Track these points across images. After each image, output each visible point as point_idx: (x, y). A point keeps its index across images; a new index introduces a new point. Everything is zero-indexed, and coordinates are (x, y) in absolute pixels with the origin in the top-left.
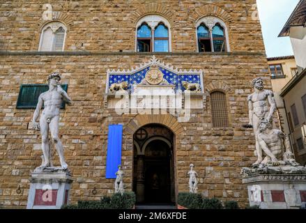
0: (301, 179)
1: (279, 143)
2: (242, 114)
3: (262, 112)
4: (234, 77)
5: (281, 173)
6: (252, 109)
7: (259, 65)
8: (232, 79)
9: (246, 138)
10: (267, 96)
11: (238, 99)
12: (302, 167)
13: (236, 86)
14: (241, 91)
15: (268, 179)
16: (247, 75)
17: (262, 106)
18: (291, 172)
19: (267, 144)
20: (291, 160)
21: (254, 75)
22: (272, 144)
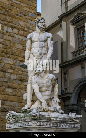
0: (66, 126)
1: (51, 88)
2: (6, 53)
3: (41, 54)
4: (6, 13)
5: (50, 119)
6: (30, 49)
7: (30, 8)
8: (4, 14)
9: (5, 80)
10: (47, 38)
11: (5, 37)
12: (66, 115)
13: (6, 23)
14: (10, 30)
15: (40, 125)
16: (18, 15)
17: (42, 48)
18: (58, 119)
19: (40, 88)
20: (58, 107)
21: (24, 17)
22: (44, 89)
